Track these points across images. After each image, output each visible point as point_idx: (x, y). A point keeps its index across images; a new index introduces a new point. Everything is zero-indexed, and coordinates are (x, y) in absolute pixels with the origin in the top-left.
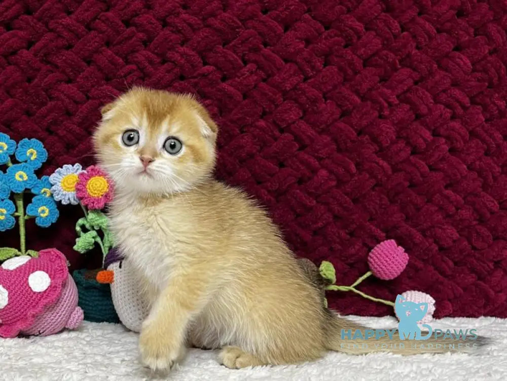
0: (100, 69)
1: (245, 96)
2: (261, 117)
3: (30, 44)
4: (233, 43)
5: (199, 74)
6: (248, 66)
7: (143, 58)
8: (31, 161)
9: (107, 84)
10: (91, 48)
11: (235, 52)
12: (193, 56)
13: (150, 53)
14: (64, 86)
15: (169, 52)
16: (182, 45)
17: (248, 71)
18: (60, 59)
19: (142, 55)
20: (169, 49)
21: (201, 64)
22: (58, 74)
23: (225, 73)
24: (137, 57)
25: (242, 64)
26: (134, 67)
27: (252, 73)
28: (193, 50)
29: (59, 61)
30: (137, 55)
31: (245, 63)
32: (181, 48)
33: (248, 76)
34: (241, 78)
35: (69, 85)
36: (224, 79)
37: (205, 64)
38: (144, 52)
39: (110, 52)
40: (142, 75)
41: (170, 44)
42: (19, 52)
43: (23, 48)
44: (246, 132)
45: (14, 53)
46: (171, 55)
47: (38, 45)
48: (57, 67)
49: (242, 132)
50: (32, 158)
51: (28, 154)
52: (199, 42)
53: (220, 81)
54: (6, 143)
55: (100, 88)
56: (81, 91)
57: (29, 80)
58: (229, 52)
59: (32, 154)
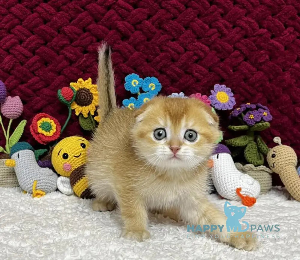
0: (194, 32)
1: (286, 48)
2: (296, 61)
3: (149, 17)
4: (279, 14)
5: (257, 35)
6: (288, 29)
7: (222, 25)
8: (151, 91)
9: (198, 41)
10: (188, 19)
11: (280, 20)
12: (254, 23)
13: (226, 21)
14: (171, 43)
15: (238, 21)
16: (246, 16)
17: (288, 32)
18: (168, 26)
19: (221, 23)
20: (238, 19)
21: (258, 28)
22: (166, 35)
23: (274, 33)
24: (217, 24)
25: (284, 27)
26: (216, 30)
27: (291, 33)
28: (253, 19)
29: (168, 27)
30: (217, 22)
31: (286, 26)
32: (245, 18)
33: (289, 35)
34: (284, 36)
35: (174, 42)
36: (273, 37)
37: (260, 27)
38: (222, 21)
39: (200, 21)
40: (220, 35)
41: (239, 15)
42: (143, 22)
43: (145, 19)
44: (286, 71)
45: (140, 23)
46: (239, 22)
47: (155, 17)
48: (166, 31)
49: (284, 70)
50: (152, 89)
51: (150, 87)
52: (257, 14)
53: (270, 39)
54: (138, 80)
55: (194, 44)
56: (181, 46)
57: (149, 39)
58: (276, 20)
59: (152, 86)
